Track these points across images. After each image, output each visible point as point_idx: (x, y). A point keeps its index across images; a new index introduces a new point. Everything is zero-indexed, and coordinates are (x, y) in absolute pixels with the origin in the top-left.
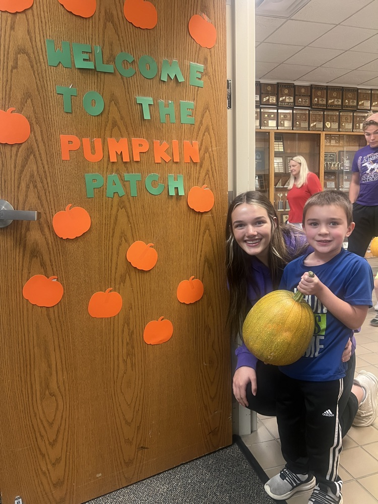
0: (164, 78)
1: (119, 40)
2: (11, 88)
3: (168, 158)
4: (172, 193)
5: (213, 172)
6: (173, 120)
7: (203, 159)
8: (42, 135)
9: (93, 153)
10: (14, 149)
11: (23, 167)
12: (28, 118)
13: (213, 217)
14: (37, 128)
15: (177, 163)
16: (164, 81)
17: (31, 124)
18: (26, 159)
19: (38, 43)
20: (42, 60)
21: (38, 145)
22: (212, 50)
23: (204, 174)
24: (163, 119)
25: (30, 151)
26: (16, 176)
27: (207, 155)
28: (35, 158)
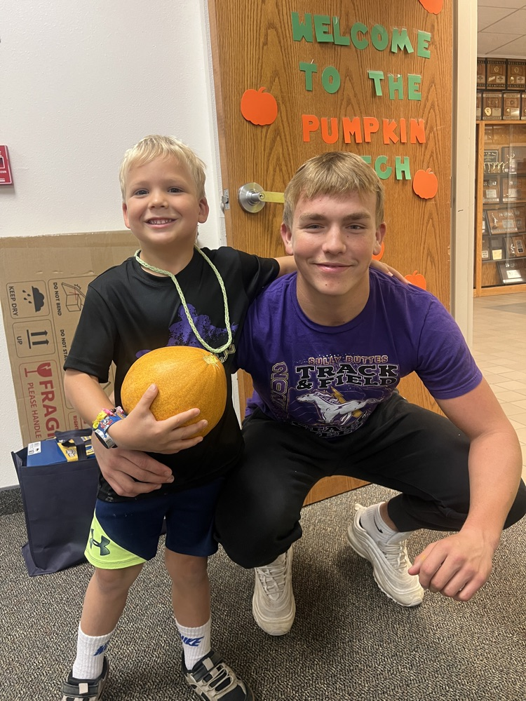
0: (395, 49)
1: (354, 9)
2: (262, 66)
3: (396, 139)
4: (400, 177)
5: (437, 154)
6: (401, 96)
7: (428, 139)
8: (287, 115)
9: (330, 134)
10: (264, 130)
11: (271, 149)
12: (276, 97)
13: (436, 204)
14: (283, 108)
15: (404, 143)
16: (394, 53)
17: (278, 104)
18: (274, 141)
19: (285, 17)
20: (288, 35)
21: (283, 126)
22: (439, 16)
23: (428, 157)
24: (392, 96)
25: (277, 132)
26: (266, 160)
27: (432, 135)
28: (281, 140)
